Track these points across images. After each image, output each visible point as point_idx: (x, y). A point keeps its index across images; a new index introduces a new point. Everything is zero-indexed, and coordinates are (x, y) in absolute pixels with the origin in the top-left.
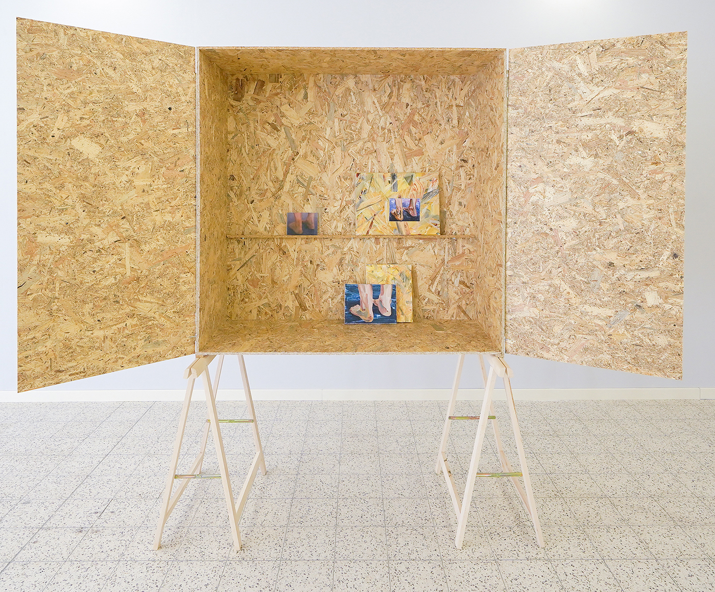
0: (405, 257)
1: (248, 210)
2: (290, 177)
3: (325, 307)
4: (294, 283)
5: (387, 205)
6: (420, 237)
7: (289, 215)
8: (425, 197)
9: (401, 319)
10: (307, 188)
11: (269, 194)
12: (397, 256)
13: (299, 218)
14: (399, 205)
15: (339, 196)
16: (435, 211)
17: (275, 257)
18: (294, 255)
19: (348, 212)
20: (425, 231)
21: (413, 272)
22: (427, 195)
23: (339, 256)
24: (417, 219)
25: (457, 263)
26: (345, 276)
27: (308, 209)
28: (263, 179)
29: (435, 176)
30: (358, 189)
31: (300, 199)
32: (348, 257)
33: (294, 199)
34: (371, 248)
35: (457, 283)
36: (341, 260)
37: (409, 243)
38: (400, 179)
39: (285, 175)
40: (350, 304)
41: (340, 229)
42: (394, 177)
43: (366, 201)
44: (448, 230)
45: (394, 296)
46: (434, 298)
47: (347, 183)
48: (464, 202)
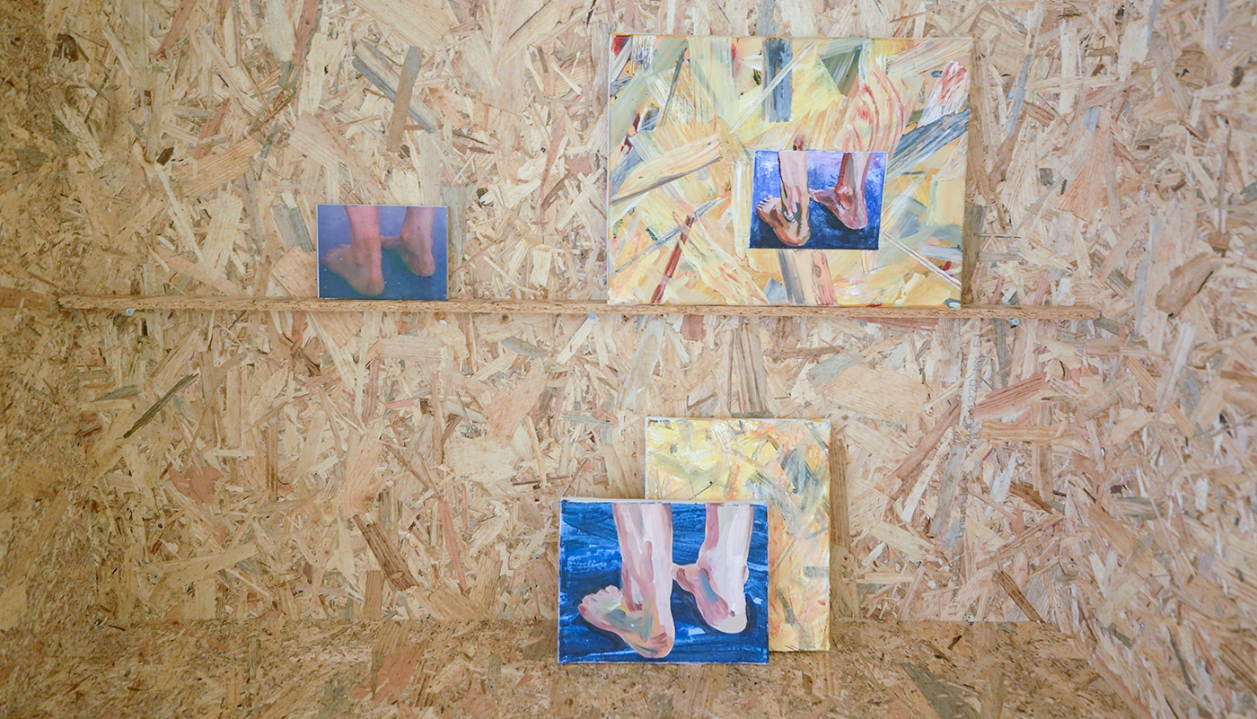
0: (802, 391)
1: (153, 189)
2: (324, 51)
3: (480, 574)
4: (357, 485)
5: (741, 177)
6: (873, 312)
7: (324, 213)
8: (906, 147)
9: (785, 638)
10: (400, 98)
11: (235, 124)
12: (773, 386)
13: (367, 228)
14: (796, 177)
15: (536, 138)
16: (947, 207)
17: (277, 384)
18: (354, 378)
19: (577, 204)
20: (899, 293)
21: (836, 451)
22: (917, 136)
23: (535, 383)
24: (865, 239)
25: (1010, 415)
26: (560, 459)
27: (409, 189)
28: (205, 55)
29: (954, 53)
30: (621, 108)
31: (371, 145)
32: (573, 389)
33: (345, 147)
34: (669, 353)
35: (1000, 490)
36: (547, 397)
37: (822, 334)
38: (804, 67)
39: (303, 39)
40: (579, 584)
41: (540, 277)
42: (776, 54)
43: (655, 163)
44: (984, 285)
45: (758, 550)
46: (909, 544)
47: (573, 81)
48: (1062, 169)
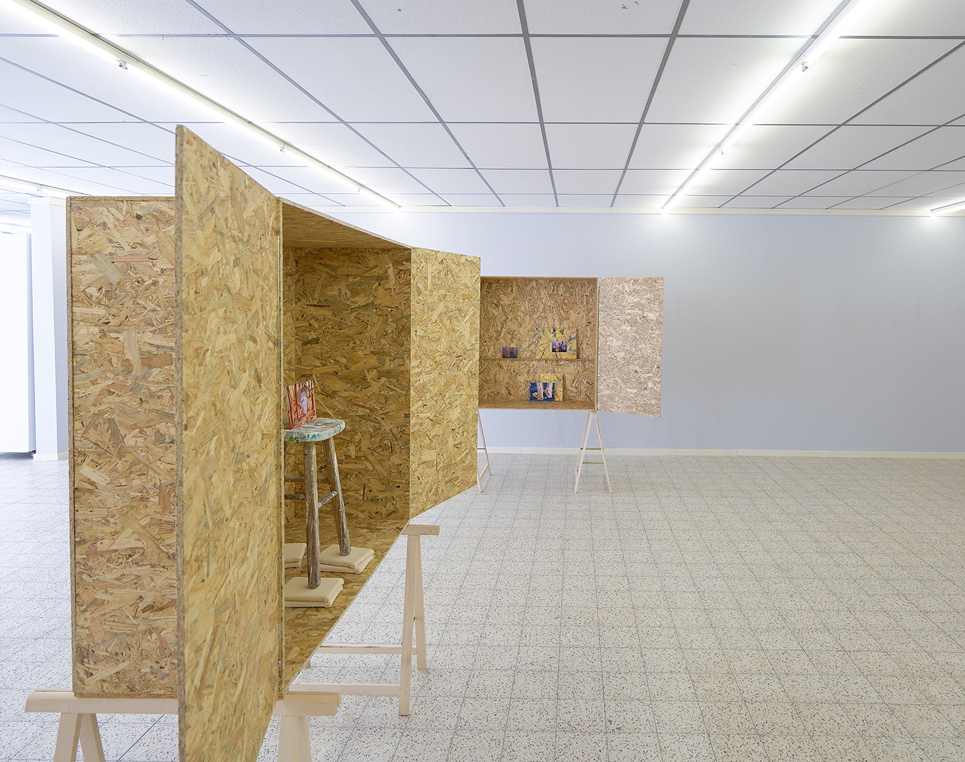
0: (560, 370)
1: (484, 345)
2: (504, 330)
3: (521, 393)
4: (506, 382)
5: (551, 344)
6: (567, 360)
7: (503, 348)
8: (569, 340)
9: (557, 399)
10: (512, 335)
11: (493, 338)
12: (556, 369)
13: (508, 350)
14: (557, 344)
15: (527, 340)
16: (574, 347)
17: (496, 369)
18: (506, 368)
19: (532, 347)
20: (569, 357)
21: (564, 377)
22: (570, 339)
23: (527, 368)
24: (565, 351)
25: (586, 373)
26: (530, 379)
27: (513, 346)
28: (491, 330)
29: (574, 330)
30: (537, 336)
31: (509, 341)
32: (532, 369)
33: (506, 341)
34: (543, 365)
35: (585, 383)
36: (529, 370)
37: (562, 363)
38: (557, 331)
39: (502, 329)
40: (532, 392)
41: (528, 356)
42: (554, 331)
43: (541, 343)
44: (581, 357)
45: (553, 388)
46: (574, 390)
47: (532, 333)
48: (589, 343)
